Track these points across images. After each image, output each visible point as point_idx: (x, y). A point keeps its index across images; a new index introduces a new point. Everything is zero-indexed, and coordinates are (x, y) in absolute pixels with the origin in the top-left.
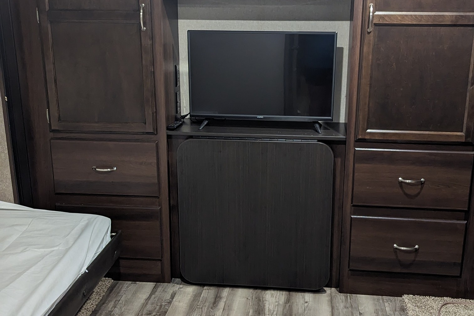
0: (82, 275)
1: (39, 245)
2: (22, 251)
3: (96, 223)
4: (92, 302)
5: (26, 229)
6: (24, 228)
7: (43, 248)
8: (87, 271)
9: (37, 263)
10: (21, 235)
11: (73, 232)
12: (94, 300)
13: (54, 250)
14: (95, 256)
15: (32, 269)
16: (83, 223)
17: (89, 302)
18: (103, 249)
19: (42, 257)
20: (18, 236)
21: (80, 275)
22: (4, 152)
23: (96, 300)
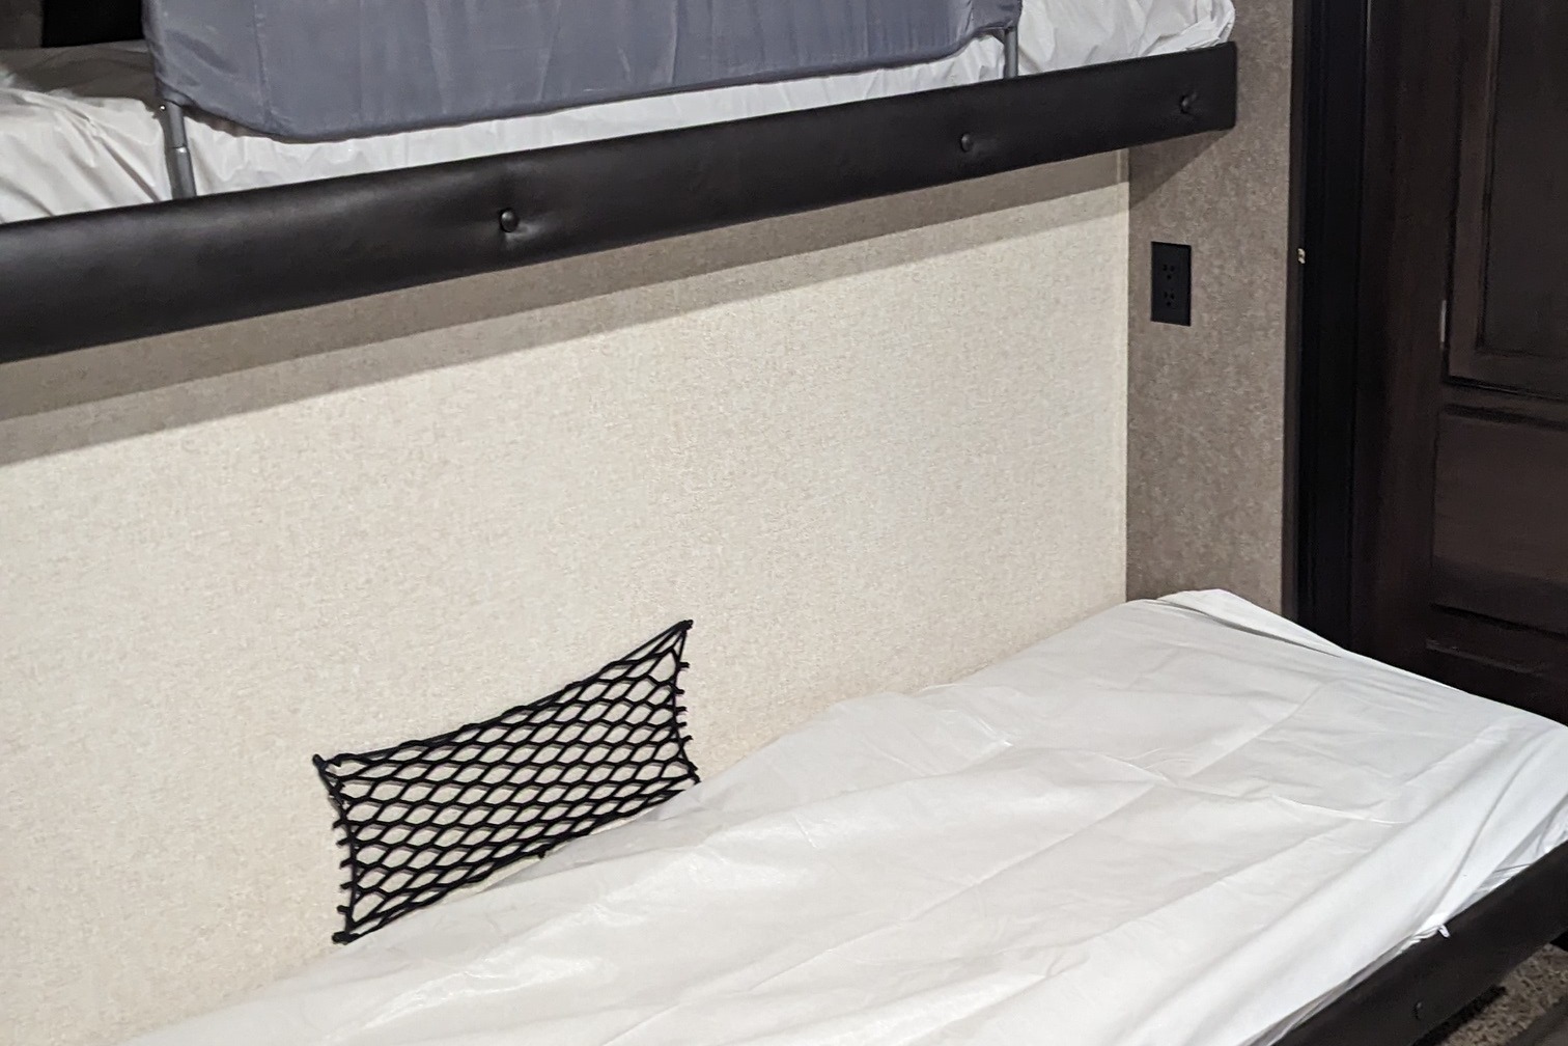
0: (1423, 940)
1: (1307, 785)
2: (1246, 798)
3: (1532, 755)
4: (1486, 1028)
5: (1289, 718)
6: (1283, 712)
7: (1316, 801)
8: (1445, 933)
9: (1272, 853)
10: (1266, 733)
11: (1441, 767)
12: (1495, 1024)
13: (1348, 821)
14: (1497, 880)
15: (1250, 874)
16: (1485, 742)
17: (1476, 1027)
18: (1541, 855)
19: (1300, 835)
20: (1255, 735)
21: (1416, 941)
22: (1271, 439)
23: (1504, 1028)
